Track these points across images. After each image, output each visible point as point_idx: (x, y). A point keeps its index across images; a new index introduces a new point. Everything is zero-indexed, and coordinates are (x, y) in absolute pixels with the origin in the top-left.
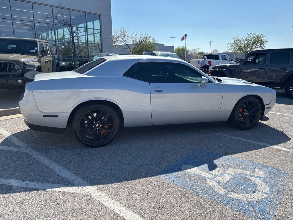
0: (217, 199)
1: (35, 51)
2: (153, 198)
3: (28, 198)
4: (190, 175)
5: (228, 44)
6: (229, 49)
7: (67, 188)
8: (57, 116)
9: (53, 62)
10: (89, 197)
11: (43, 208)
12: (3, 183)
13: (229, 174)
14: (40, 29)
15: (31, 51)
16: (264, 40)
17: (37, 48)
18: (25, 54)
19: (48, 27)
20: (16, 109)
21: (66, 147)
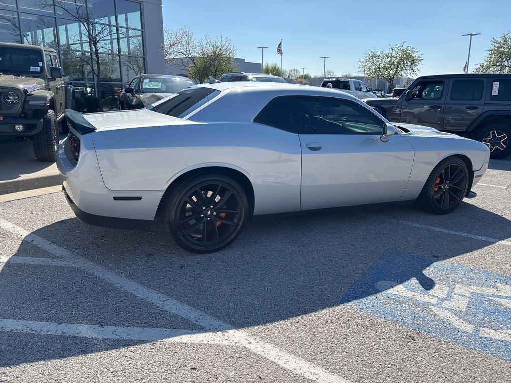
0: (468, 341)
1: (39, 68)
2: (359, 346)
3: (130, 362)
4: (397, 299)
5: (359, 63)
6: (359, 70)
7: (194, 336)
8: (139, 198)
9: (66, 89)
10: (244, 352)
11: (169, 379)
12: (63, 333)
13: (462, 295)
14: (27, 26)
15: (32, 69)
16: (416, 57)
17: (43, 64)
18: (22, 76)
19: (44, 22)
20: (17, 181)
21: (150, 255)
